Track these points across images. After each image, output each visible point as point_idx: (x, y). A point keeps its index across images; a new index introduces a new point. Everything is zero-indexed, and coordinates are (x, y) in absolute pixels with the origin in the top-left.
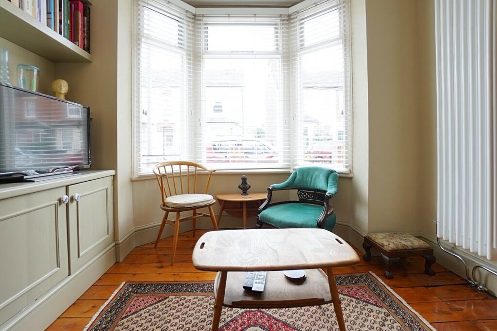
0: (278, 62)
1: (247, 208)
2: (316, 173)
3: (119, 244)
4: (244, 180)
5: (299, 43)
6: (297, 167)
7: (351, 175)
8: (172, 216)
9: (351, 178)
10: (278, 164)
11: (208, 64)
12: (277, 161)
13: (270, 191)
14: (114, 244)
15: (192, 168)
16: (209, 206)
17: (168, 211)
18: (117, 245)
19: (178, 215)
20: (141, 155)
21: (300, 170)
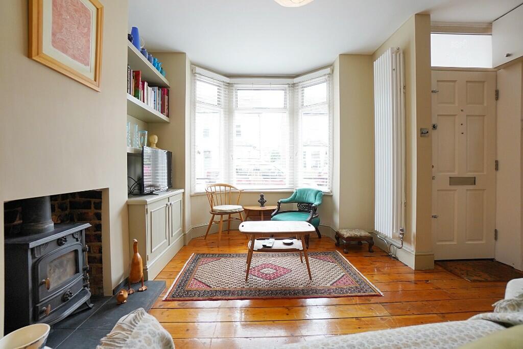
0: (285, 117)
1: (264, 215)
2: (309, 192)
3: (186, 234)
4: (262, 196)
5: (300, 103)
6: (298, 188)
7: (331, 194)
8: (217, 218)
9: (332, 196)
10: (285, 186)
11: (238, 117)
12: (285, 184)
13: (279, 204)
14: (183, 234)
15: (228, 188)
16: (240, 212)
17: (214, 214)
18: (185, 235)
19: (222, 217)
20: (196, 178)
21: (299, 190)
